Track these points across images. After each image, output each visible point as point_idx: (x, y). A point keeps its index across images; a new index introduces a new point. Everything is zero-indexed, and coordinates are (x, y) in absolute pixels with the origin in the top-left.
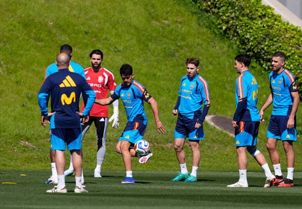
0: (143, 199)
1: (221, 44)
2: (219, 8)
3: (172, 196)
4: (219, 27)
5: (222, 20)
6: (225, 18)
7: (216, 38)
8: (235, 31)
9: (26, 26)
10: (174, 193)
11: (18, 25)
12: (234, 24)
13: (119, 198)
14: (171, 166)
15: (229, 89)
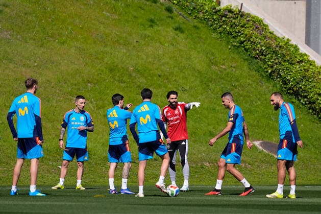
0: (206, 208)
1: (267, 84)
2: (265, 56)
3: (229, 205)
4: (265, 70)
5: (268, 65)
6: (270, 63)
7: (264, 80)
8: (278, 74)
9: (111, 70)
10: (230, 203)
11: (105, 70)
12: (278, 68)
13: (186, 208)
14: (228, 182)
15: (274, 120)
